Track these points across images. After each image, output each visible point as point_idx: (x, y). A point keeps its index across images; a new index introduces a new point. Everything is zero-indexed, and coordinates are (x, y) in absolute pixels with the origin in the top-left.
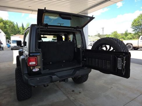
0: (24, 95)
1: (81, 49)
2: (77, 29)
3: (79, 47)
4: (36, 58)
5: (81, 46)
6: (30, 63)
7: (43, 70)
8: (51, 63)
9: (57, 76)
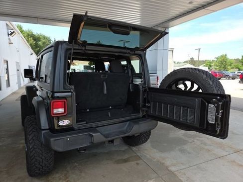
0: (41, 165)
1: (141, 87)
2: (137, 52)
3: (138, 83)
4: (65, 102)
5: (141, 82)
6: (55, 111)
7: (77, 122)
8: (88, 110)
9: (101, 133)
